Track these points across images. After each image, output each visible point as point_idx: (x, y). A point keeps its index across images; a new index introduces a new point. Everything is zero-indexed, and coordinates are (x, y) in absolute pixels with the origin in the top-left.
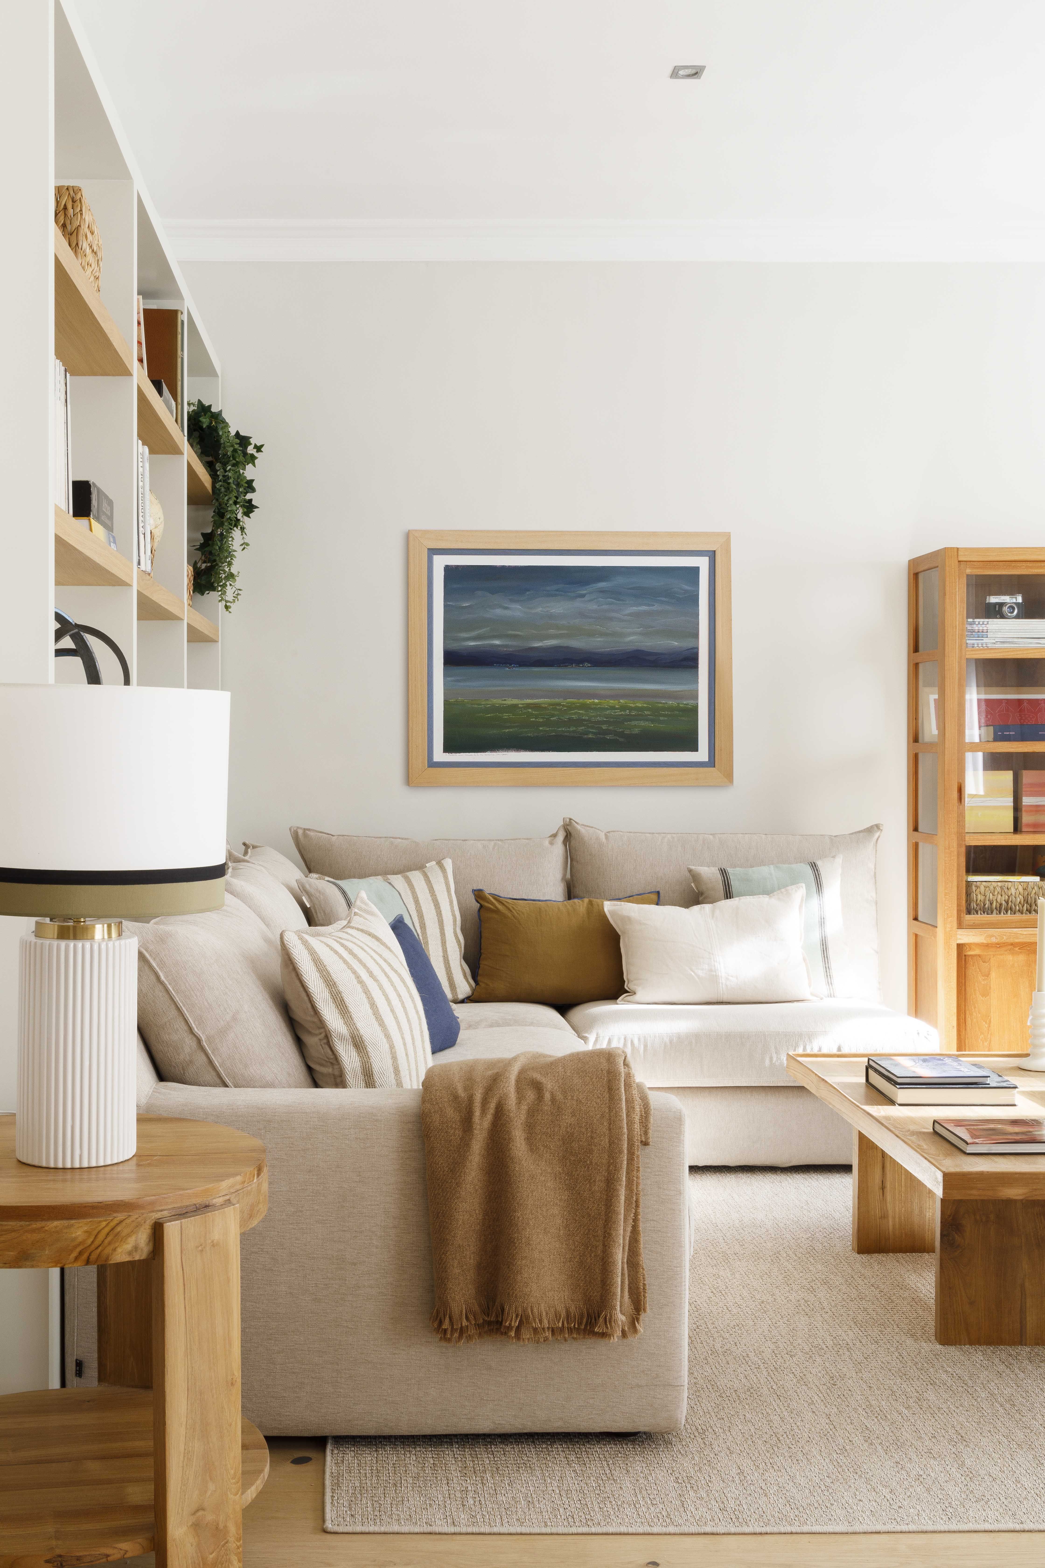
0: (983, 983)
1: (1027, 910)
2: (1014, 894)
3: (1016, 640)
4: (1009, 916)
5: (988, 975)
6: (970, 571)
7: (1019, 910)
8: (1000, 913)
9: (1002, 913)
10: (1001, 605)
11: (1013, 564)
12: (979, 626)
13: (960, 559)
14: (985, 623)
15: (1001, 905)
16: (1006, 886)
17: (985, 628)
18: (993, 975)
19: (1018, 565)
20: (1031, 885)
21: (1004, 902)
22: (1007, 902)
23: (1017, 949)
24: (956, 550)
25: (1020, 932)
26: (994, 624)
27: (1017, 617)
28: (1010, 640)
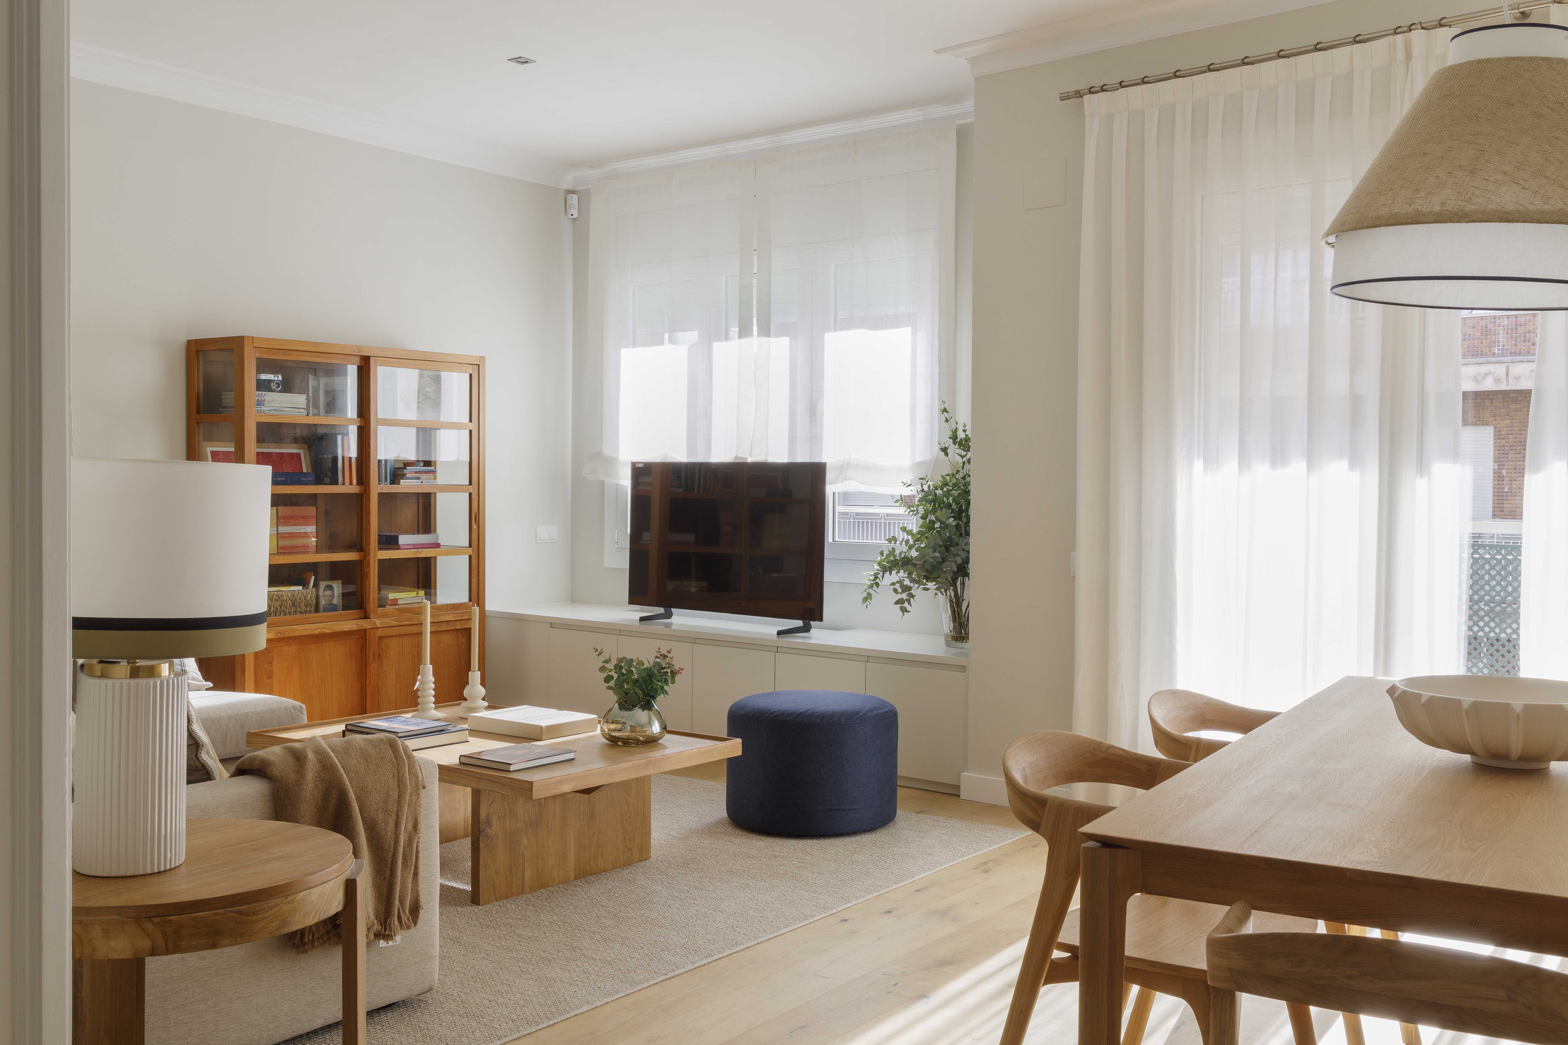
0: (268, 669)
1: (294, 612)
2: (285, 600)
3: (283, 409)
4: (282, 617)
5: (271, 663)
6: (258, 355)
7: (289, 612)
8: (276, 616)
9: (277, 615)
10: (270, 381)
11: (288, 352)
12: (262, 397)
13: (255, 346)
14: (263, 395)
15: (277, 608)
16: (280, 594)
17: (263, 399)
18: (275, 663)
19: (291, 353)
20: (297, 592)
21: (278, 607)
22: (281, 606)
23: (291, 641)
24: (251, 338)
25: (297, 628)
26: (269, 396)
27: (280, 392)
28: (280, 408)
